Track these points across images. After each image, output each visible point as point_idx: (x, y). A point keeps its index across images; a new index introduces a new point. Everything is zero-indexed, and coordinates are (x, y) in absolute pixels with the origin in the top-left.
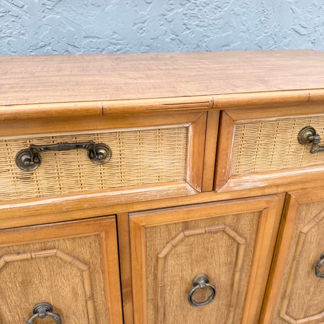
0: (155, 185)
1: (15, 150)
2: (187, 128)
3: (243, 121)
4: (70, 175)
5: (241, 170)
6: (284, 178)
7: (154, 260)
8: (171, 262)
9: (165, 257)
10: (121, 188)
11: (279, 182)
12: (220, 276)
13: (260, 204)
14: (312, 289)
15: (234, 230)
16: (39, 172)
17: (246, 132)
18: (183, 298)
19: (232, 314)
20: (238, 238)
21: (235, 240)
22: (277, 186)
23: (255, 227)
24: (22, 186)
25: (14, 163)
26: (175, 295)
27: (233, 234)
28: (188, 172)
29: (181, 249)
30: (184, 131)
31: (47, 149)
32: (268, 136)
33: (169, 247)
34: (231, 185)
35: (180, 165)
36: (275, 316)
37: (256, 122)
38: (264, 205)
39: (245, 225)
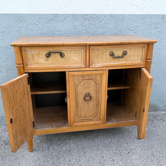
0: (75, 64)
1: (45, 53)
2: (82, 50)
3: (95, 49)
4: (56, 60)
5: (96, 62)
6: (107, 65)
7: (75, 86)
8: (79, 87)
9: (78, 85)
10: (67, 64)
12: (93, 95)
15: (95, 79)
16: (50, 59)
17: (96, 52)
18: (83, 100)
19: (97, 108)
20: (97, 82)
21: (96, 83)
22: (106, 67)
23: (101, 79)
24: (46, 62)
25: (45, 56)
26: (81, 98)
27: (95, 80)
28: (82, 61)
29: (82, 83)
30: (81, 51)
31: (52, 53)
32: (102, 53)
33: (79, 82)
34: (93, 66)
35: (80, 60)
37: (98, 50)
38: (102, 72)
39: (98, 78)
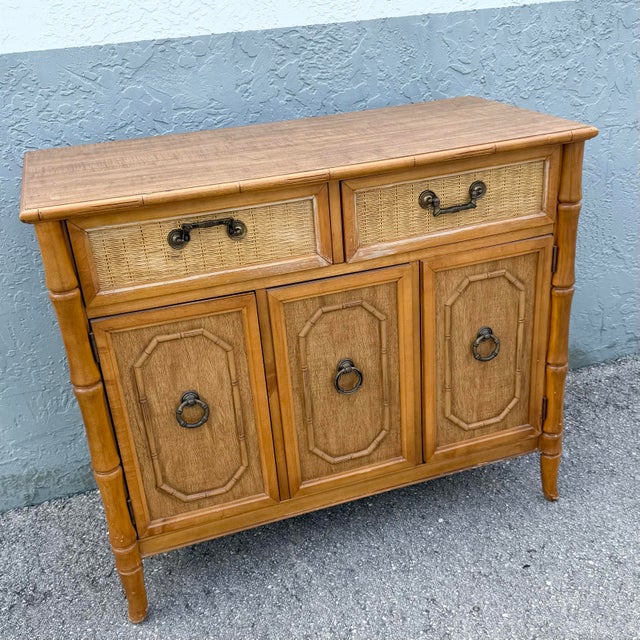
0: (289, 258)
1: (168, 229)
2: (312, 200)
3: (362, 190)
4: (212, 252)
5: (370, 237)
6: (411, 244)
7: (295, 341)
8: (312, 343)
9: (306, 336)
10: (257, 263)
11: (408, 249)
12: (367, 362)
13: (394, 273)
14: (477, 380)
15: (372, 305)
16: (188, 250)
17: (367, 200)
18: (330, 388)
19: (387, 410)
20: (378, 314)
21: (375, 317)
22: (408, 253)
23: (394, 302)
24: (172, 265)
25: (166, 243)
26: (320, 384)
27: (371, 309)
28: (318, 244)
29: (321, 327)
30: (308, 203)
31: (195, 226)
32: (389, 203)
33: (308, 325)
34: (361, 254)
35: (309, 238)
36: (440, 417)
37: (374, 190)
38: (398, 275)
39: (382, 296)
